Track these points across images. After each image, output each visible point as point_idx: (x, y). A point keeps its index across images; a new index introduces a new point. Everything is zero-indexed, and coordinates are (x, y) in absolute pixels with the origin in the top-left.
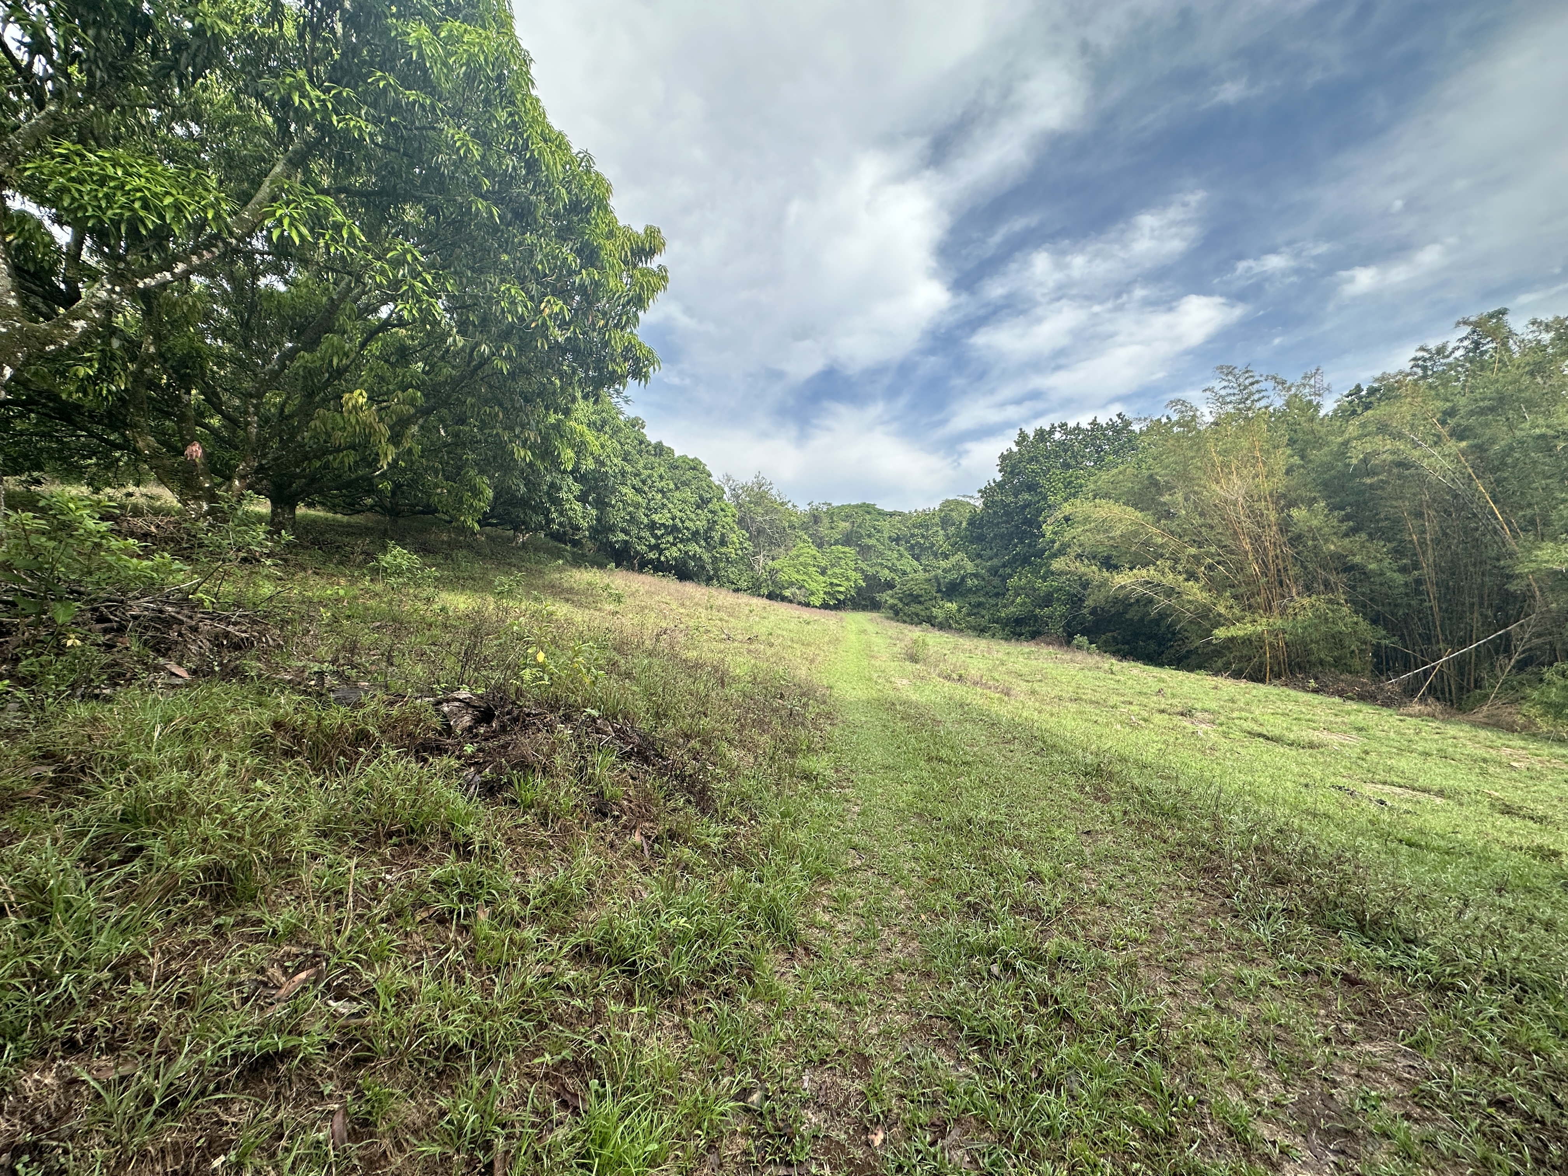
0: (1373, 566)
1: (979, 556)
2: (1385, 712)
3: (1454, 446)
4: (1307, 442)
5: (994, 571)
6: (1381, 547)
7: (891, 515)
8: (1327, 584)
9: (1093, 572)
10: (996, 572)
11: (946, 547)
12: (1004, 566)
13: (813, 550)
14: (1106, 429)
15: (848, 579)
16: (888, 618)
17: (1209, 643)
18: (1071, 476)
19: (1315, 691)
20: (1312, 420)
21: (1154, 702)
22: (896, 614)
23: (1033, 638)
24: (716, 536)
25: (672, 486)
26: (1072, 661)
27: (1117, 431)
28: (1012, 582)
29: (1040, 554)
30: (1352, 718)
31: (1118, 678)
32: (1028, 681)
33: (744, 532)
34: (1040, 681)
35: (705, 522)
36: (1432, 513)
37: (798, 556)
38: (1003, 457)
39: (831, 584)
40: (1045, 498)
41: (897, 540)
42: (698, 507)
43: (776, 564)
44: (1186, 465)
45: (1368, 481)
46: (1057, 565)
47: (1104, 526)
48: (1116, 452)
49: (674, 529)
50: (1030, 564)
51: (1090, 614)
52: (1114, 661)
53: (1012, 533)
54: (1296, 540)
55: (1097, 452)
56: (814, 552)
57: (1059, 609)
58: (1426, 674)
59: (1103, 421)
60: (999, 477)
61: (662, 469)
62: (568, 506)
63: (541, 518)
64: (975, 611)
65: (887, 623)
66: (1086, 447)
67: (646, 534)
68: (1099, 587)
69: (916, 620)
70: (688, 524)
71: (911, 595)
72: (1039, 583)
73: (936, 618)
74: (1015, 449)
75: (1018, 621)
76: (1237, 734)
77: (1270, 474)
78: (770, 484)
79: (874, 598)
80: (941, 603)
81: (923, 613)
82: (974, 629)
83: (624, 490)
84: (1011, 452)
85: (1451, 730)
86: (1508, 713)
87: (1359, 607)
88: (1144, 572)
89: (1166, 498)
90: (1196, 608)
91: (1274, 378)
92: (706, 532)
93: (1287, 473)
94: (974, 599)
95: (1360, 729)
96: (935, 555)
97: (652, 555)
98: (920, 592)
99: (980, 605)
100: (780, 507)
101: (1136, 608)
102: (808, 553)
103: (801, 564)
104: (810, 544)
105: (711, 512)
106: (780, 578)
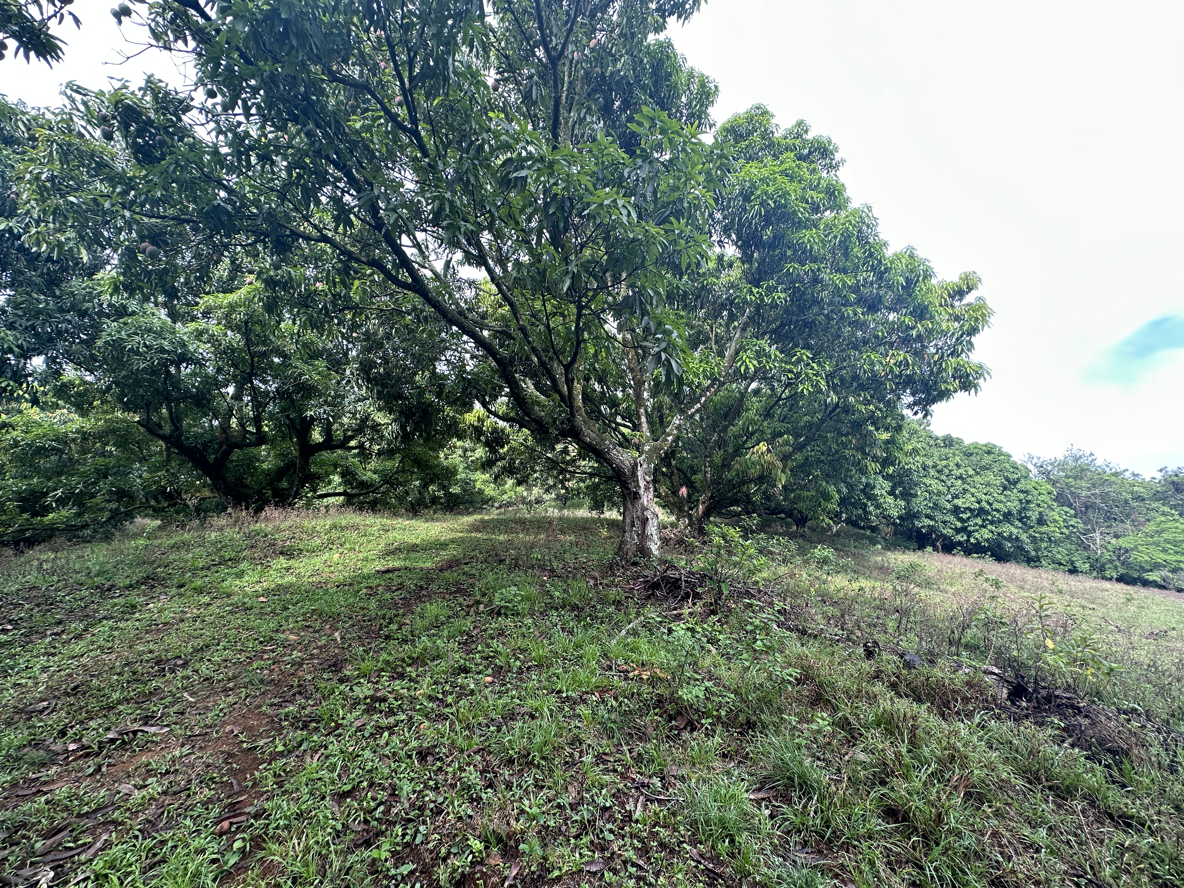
24: (1034, 516)
25: (971, 472)
33: (1066, 509)
35: (1016, 503)
37: (1159, 533)
42: (1005, 488)
43: (1122, 542)
49: (981, 512)
61: (957, 459)
62: (882, 500)
63: (860, 511)
67: (951, 518)
70: (996, 505)
83: (928, 481)
92: (1019, 512)
97: (961, 538)
100: (1113, 478)
102: (1176, 528)
103: (1167, 541)
104: (1177, 517)
105: (1022, 492)
106: (1136, 559)
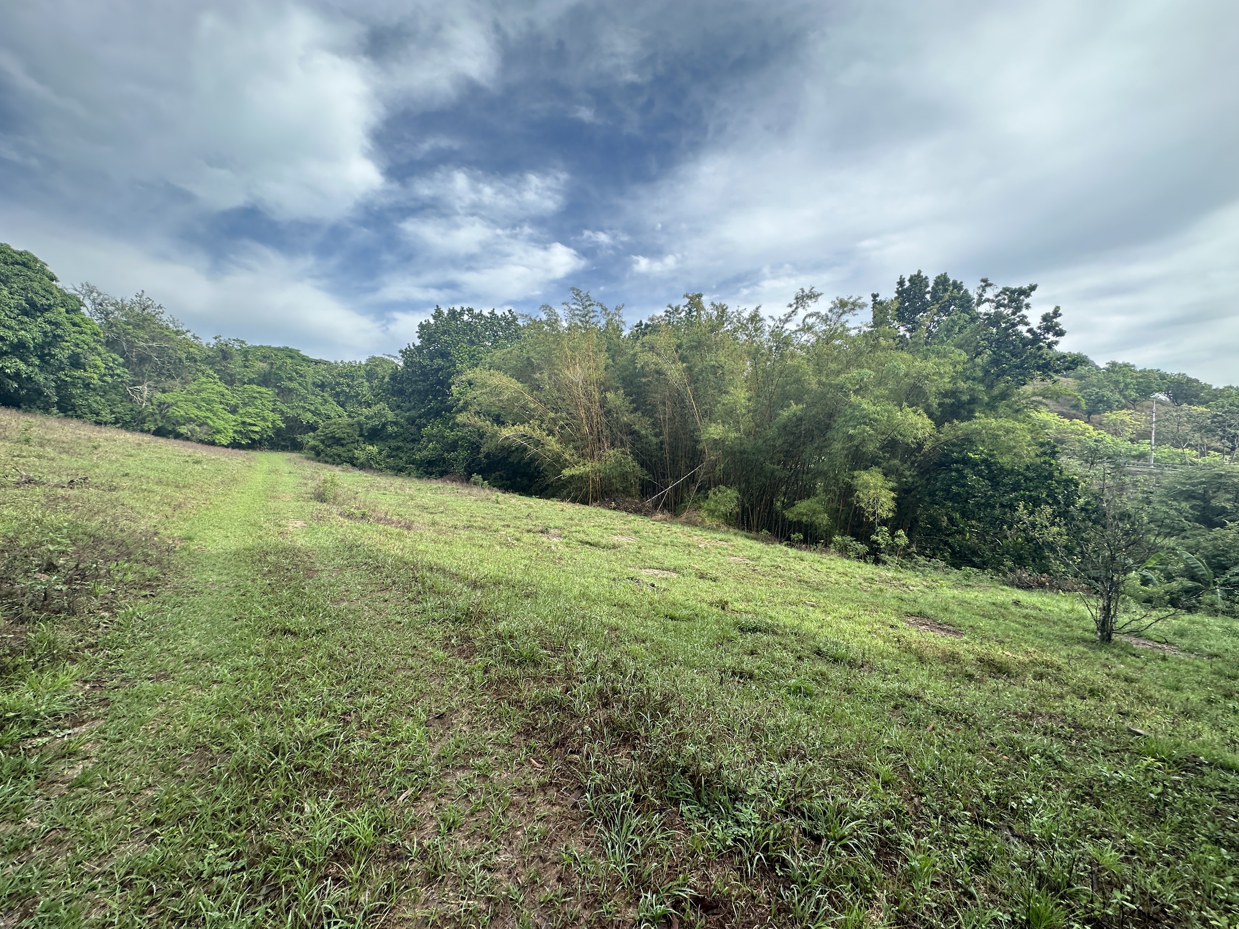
0: (643, 432)
1: (399, 407)
2: (646, 519)
3: (681, 366)
4: (616, 351)
5: (411, 421)
6: (647, 421)
7: (317, 362)
8: (622, 441)
9: (487, 425)
10: (414, 422)
11: (369, 396)
12: (420, 417)
13: (221, 387)
14: (501, 320)
15: (264, 419)
16: (308, 458)
17: (559, 479)
18: (474, 351)
19: (614, 509)
20: (618, 337)
21: (524, 524)
22: (318, 455)
23: (441, 476)
24: (63, 355)
26: (469, 494)
27: (509, 324)
28: (425, 431)
29: (449, 409)
30: (632, 525)
31: (500, 506)
32: (431, 513)
33: (115, 356)
34: (442, 512)
36: (669, 403)
37: (199, 391)
38: (421, 326)
39: (244, 423)
40: (454, 365)
41: (322, 386)
42: (23, 313)
43: (168, 398)
44: (550, 354)
45: (644, 380)
46: (461, 418)
47: (496, 391)
48: (506, 338)
50: (441, 417)
51: (485, 457)
52: (499, 494)
53: (427, 390)
54: (608, 413)
55: (494, 336)
56: (221, 389)
57: (463, 454)
58: (663, 495)
59: (499, 313)
60: (418, 342)
64: (394, 453)
65: (306, 463)
66: (486, 330)
68: (492, 437)
69: (336, 460)
71: (333, 437)
72: (448, 432)
73: (357, 459)
74: (432, 321)
75: (431, 463)
76: (574, 544)
77: (597, 368)
78: (160, 307)
79: (294, 439)
80: (363, 446)
81: (345, 455)
82: (393, 468)
84: (429, 323)
85: (674, 528)
86: (694, 516)
87: (636, 457)
88: (521, 428)
89: (537, 376)
90: (553, 455)
91: (601, 305)
92: (40, 347)
93: (605, 369)
94: (393, 443)
95: (636, 532)
96: (360, 404)
98: (343, 436)
99: (398, 448)
100: (174, 335)
101: (516, 453)
102: (213, 389)
103: (203, 400)
104: (217, 380)
105: (50, 323)
106: (173, 413)
